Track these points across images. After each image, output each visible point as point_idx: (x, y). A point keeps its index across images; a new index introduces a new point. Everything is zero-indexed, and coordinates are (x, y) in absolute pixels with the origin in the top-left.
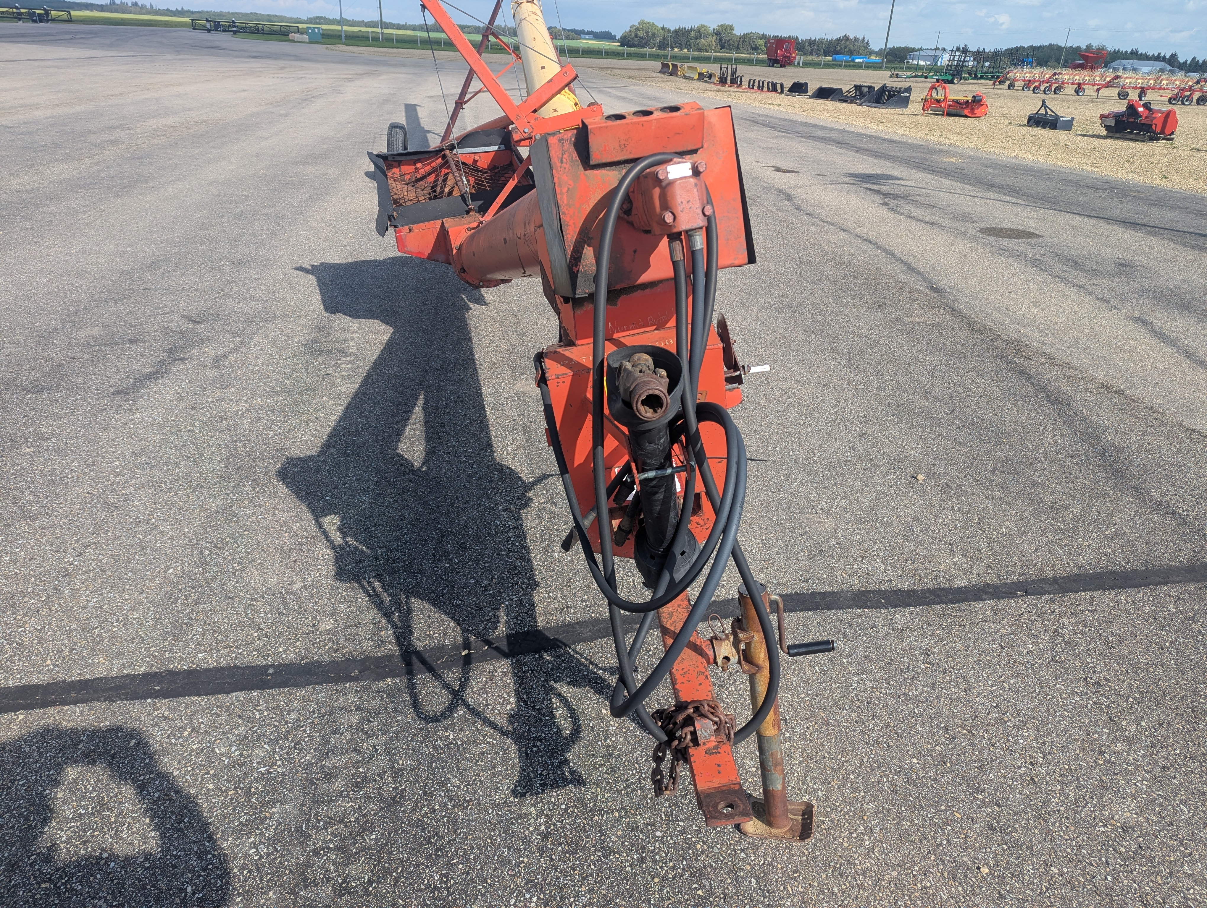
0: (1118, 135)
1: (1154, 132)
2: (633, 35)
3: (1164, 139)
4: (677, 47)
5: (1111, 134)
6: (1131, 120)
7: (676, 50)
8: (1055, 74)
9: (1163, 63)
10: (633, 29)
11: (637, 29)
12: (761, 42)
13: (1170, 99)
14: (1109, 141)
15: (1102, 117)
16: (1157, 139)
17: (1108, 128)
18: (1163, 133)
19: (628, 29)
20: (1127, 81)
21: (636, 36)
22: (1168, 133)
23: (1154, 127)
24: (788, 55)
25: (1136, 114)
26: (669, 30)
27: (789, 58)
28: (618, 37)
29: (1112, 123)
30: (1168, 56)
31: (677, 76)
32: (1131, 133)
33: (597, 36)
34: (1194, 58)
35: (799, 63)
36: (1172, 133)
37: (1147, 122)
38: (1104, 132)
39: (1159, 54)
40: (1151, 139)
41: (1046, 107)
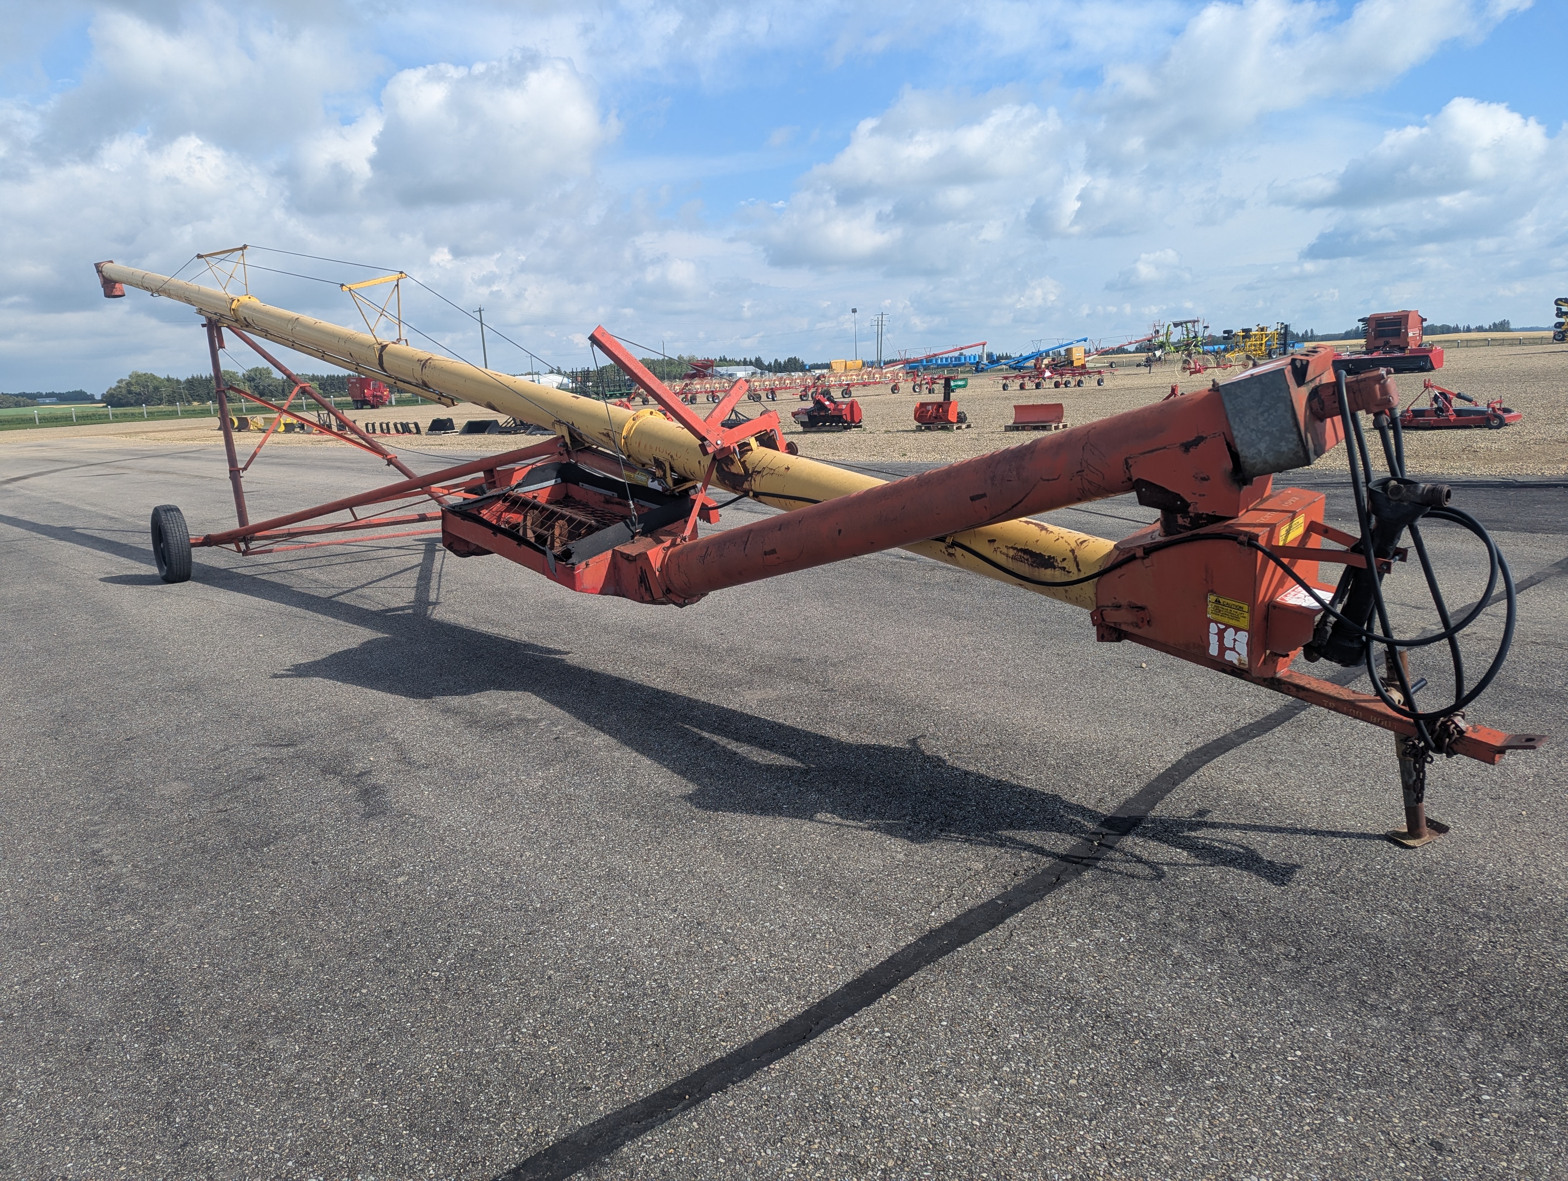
0: (814, 429)
1: (846, 422)
2: (124, 391)
3: (855, 427)
4: (195, 400)
5: (807, 429)
6: (822, 414)
7: (195, 403)
8: (686, 385)
9: (752, 367)
10: (123, 384)
11: (129, 384)
12: (315, 385)
13: (801, 396)
14: (808, 435)
15: (794, 414)
16: (850, 428)
17: (803, 424)
18: (854, 422)
19: (114, 385)
20: (756, 384)
21: (130, 392)
22: (857, 421)
23: (844, 417)
24: (379, 394)
25: (824, 407)
26: (178, 381)
27: (381, 397)
28: (98, 397)
29: (806, 419)
30: (753, 360)
31: (249, 430)
32: (824, 425)
33: (63, 398)
34: (776, 361)
35: (391, 402)
36: (860, 421)
37: (836, 413)
38: (801, 429)
39: (745, 359)
40: (846, 428)
41: (736, 413)
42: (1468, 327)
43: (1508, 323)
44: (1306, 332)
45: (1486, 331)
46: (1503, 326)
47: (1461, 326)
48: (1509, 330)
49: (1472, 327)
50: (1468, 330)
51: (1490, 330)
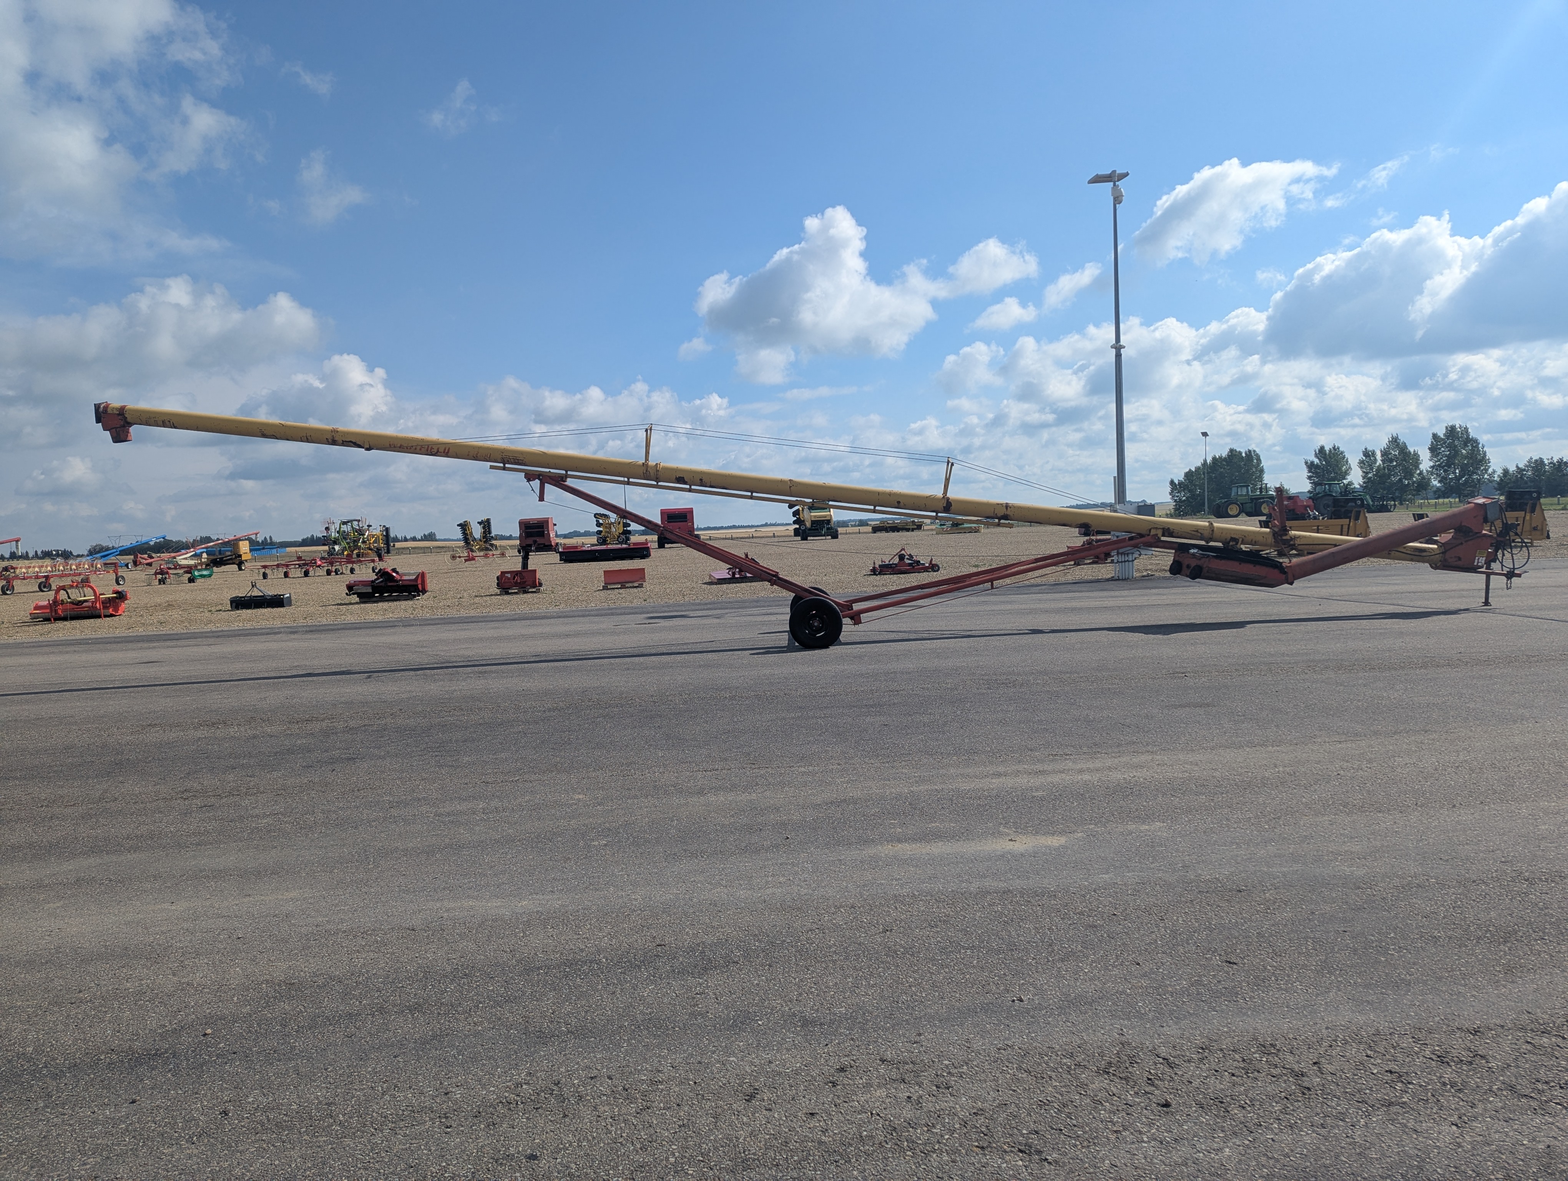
42: (405, 537)
43: (434, 534)
44: (265, 538)
45: (419, 540)
46: (430, 537)
47: (399, 537)
48: (436, 540)
49: (408, 537)
50: (406, 540)
51: (422, 540)
